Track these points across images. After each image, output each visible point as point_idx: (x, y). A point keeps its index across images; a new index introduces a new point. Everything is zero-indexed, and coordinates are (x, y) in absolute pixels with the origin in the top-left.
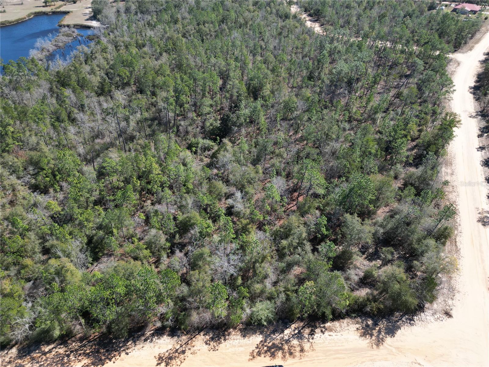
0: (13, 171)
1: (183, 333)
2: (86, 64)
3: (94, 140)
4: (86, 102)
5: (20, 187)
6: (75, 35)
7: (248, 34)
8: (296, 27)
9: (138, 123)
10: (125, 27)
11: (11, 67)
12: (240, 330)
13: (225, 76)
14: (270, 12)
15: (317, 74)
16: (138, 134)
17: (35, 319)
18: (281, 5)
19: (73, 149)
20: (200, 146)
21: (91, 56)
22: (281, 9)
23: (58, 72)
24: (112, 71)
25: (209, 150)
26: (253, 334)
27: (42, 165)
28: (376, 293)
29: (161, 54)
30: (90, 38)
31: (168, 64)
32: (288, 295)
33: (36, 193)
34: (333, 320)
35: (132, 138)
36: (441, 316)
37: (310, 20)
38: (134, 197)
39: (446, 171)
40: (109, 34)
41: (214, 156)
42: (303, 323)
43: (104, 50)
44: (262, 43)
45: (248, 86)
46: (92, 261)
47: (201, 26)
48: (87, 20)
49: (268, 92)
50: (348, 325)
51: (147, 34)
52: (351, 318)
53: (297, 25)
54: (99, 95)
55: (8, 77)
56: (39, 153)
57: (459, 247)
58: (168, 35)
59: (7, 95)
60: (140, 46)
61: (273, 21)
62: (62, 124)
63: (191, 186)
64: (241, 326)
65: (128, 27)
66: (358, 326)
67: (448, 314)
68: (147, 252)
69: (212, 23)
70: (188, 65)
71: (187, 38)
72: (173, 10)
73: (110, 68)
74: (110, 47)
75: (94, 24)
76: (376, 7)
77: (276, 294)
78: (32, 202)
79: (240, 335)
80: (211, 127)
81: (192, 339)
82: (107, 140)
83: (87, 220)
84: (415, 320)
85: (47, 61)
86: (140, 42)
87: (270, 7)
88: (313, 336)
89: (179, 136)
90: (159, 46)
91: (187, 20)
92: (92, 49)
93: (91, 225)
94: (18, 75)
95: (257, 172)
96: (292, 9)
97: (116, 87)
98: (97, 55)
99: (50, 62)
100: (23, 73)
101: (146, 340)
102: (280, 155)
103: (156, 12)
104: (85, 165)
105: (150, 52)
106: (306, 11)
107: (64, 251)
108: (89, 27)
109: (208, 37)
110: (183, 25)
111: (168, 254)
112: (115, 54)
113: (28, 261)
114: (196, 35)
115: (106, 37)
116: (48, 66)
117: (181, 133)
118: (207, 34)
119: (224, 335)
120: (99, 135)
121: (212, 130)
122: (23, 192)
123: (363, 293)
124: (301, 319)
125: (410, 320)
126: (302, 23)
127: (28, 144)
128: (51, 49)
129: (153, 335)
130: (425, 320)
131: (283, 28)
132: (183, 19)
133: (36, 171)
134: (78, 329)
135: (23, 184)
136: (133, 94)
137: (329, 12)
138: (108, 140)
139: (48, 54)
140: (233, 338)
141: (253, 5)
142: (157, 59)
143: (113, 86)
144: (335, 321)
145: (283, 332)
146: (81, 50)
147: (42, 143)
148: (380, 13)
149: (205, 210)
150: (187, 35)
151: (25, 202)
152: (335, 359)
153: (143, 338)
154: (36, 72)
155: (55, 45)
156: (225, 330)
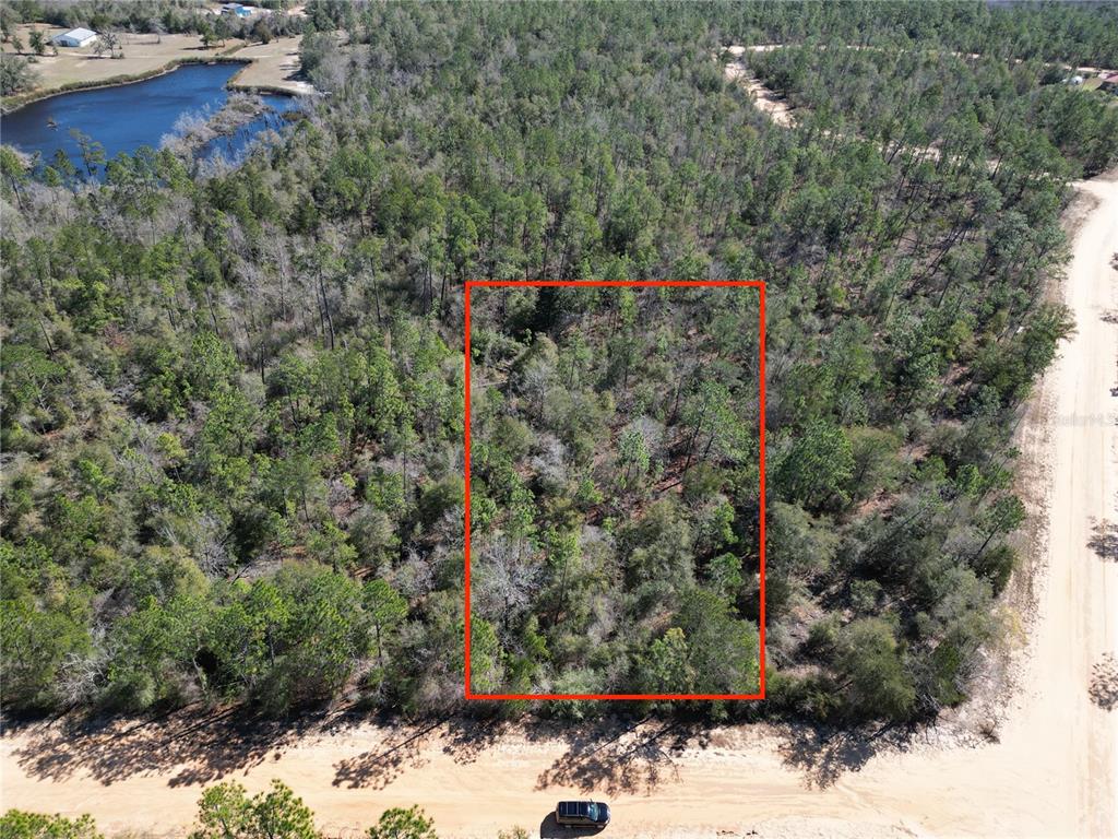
0: (99, 373)
1: (405, 720)
2: (274, 168)
3: (271, 323)
4: (264, 243)
5: (110, 407)
6: (258, 109)
7: (624, 120)
8: (732, 110)
9: (366, 294)
10: (363, 98)
11: (121, 167)
12: (527, 725)
13: (560, 205)
14: (678, 76)
15: (762, 210)
16: (363, 315)
17: (108, 663)
18: (704, 62)
19: (227, 339)
20: (490, 346)
21: (287, 153)
22: (702, 70)
23: (213, 182)
24: (324, 185)
25: (509, 357)
26: (552, 736)
27: (161, 363)
28: (832, 676)
29: (432, 155)
30: (288, 118)
31: (444, 175)
32: (635, 662)
33: (139, 419)
34: (728, 723)
35: (350, 322)
36: (973, 737)
37: (766, 97)
38: (339, 442)
39: (1032, 432)
40: (329, 111)
41: (517, 367)
42: (661, 725)
43: (314, 142)
44: (651, 141)
45: (608, 227)
46: (237, 562)
47: (525, 102)
48: (288, 79)
49: (648, 243)
50: (761, 737)
51: (407, 113)
52: (770, 722)
53: (734, 105)
54: (290, 231)
55: (112, 188)
56: (156, 341)
57: (1036, 597)
58: (451, 115)
59: (104, 224)
60: (389, 137)
61: (682, 95)
62: (210, 288)
63: (459, 427)
64: (528, 718)
65: (370, 98)
66: (781, 740)
67: (989, 735)
68: (349, 551)
69: (549, 93)
70: (486, 180)
71: (491, 124)
72: (468, 65)
73: (323, 179)
74: (328, 138)
75: (301, 87)
76: (920, 72)
77: (609, 657)
78: (131, 438)
79: (524, 736)
80: (518, 310)
81: (422, 734)
82: (298, 323)
83: (236, 479)
84: (913, 740)
85: (196, 158)
86: (392, 128)
87: (680, 66)
88: (681, 751)
89: (449, 325)
90: (430, 138)
91: (496, 87)
92: (288, 137)
93: (242, 490)
94: (132, 182)
95: (604, 407)
96: (728, 70)
97: (328, 217)
98: (298, 151)
99: (200, 162)
100: (142, 180)
101: (324, 729)
102: (657, 376)
103: (433, 67)
104: (247, 372)
105: (408, 149)
106: (759, 76)
107: (177, 533)
108: (288, 95)
109: (537, 122)
110: (486, 96)
111: (394, 560)
112: (336, 149)
113: (105, 551)
114: (511, 117)
115: (321, 116)
116: (196, 169)
117: (453, 318)
118: (536, 118)
119: (490, 733)
120: (284, 312)
121: (520, 314)
122: (115, 415)
123: (802, 673)
124: (659, 715)
125: (902, 739)
126: (744, 100)
127: (136, 321)
128: (205, 137)
129: (341, 720)
130: (935, 742)
131: (703, 109)
132: (489, 83)
133: (146, 376)
134: (193, 693)
135: (116, 399)
136: (363, 234)
137: (810, 80)
138: (301, 324)
139: (198, 145)
140: (508, 740)
141: (644, 61)
142: (421, 165)
143: (324, 216)
144: (732, 727)
145: (616, 736)
146: (266, 139)
147: (165, 320)
148: (926, 85)
149: (485, 478)
150: (493, 118)
151: (116, 437)
152: (721, 802)
153: (321, 723)
154: (169, 180)
155: (215, 129)
156: (494, 724)
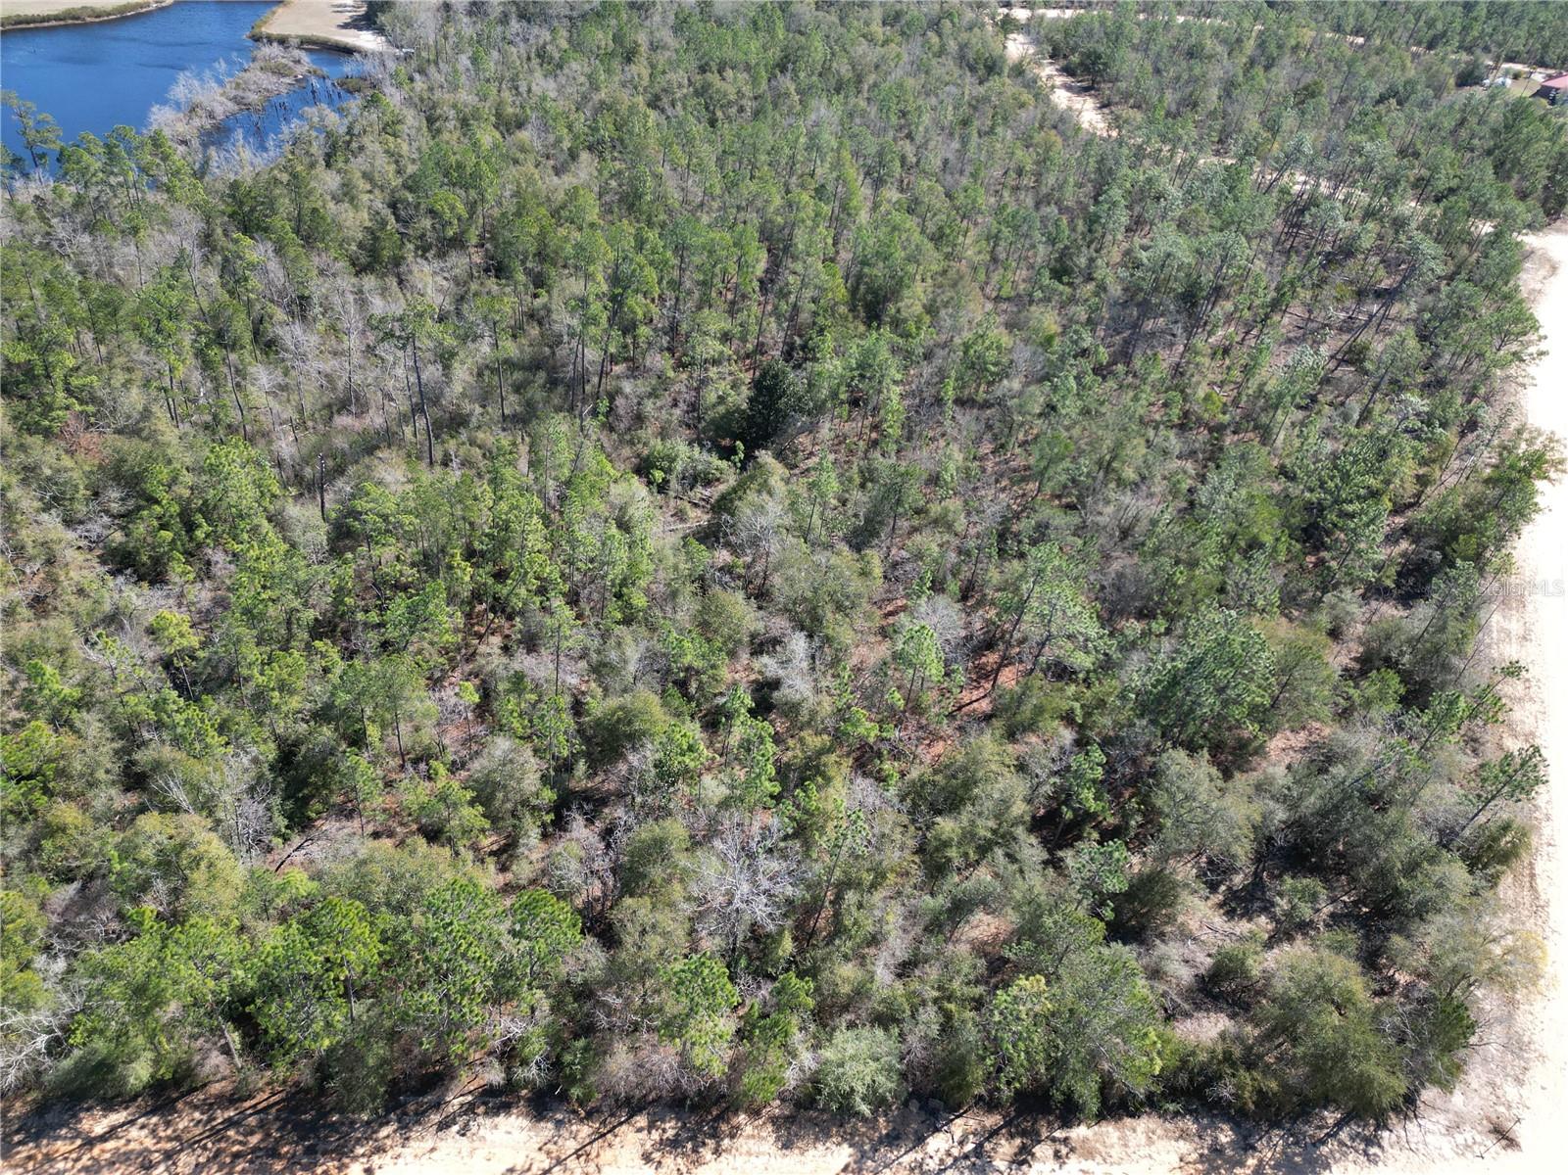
0: (54, 498)
1: (575, 1112)
2: (328, 165)
3: (331, 418)
4: (317, 288)
5: (70, 554)
6: (300, 71)
7: (863, 114)
8: (1022, 106)
9: (480, 375)
10: (464, 60)
11: (86, 157)
12: (773, 1120)
13: (779, 245)
14: (936, 48)
15: (1082, 261)
16: (478, 410)
17: (72, 1015)
18: (976, 29)
19: (261, 443)
20: (679, 466)
21: (349, 143)
22: (974, 41)
23: (234, 186)
24: (410, 197)
25: (708, 483)
26: (817, 1139)
27: (152, 486)
28: (1251, 1031)
29: (573, 156)
30: (349, 87)
31: (597, 189)
32: (948, 1016)
33: (121, 579)
34: (1101, 1117)
35: (456, 422)
36: (1478, 1138)
37: (1068, 88)
38: (448, 621)
39: (1506, 625)
40: (411, 79)
41: (723, 505)
42: (993, 1119)
43: (390, 128)
44: (909, 149)
45: (856, 282)
46: (287, 827)
47: (713, 78)
48: (345, 26)
49: (918, 309)
50: (1150, 1141)
51: (534, 88)
52: (1163, 1115)
53: (1026, 97)
54: (360, 269)
55: (73, 189)
56: (147, 446)
57: (1543, 897)
58: (602, 95)
59: (61, 246)
60: (508, 125)
61: (947, 78)
62: (233, 357)
63: (639, 600)
64: (776, 1108)
65: (474, 60)
66: (1184, 1147)
67: (1502, 1134)
68: (472, 815)
69: (748, 68)
70: (660, 198)
71: (663, 111)
72: (625, 17)
73: (406, 187)
74: (412, 120)
75: (367, 40)
76: (1287, 60)
77: (907, 1007)
78: (107, 607)
79: (772, 1139)
80: (721, 409)
81: (603, 1135)
82: (375, 420)
83: (283, 687)
84: (1385, 1143)
85: (205, 146)
86: (510, 110)
87: (940, 35)
88: (1026, 1168)
89: (612, 429)
90: (570, 128)
91: (667, 54)
92: (350, 118)
93: (295, 703)
94: (103, 182)
95: (864, 573)
96: (1010, 44)
97: (417, 248)
98: (366, 140)
99: (212, 151)
100: (121, 179)
101: (443, 1126)
102: (942, 523)
103: (571, 18)
104: (296, 498)
105: (538, 145)
106: (1054, 56)
107: (194, 789)
108: (348, 51)
109: (733, 110)
110: (653, 66)
111: (544, 825)
112: (425, 141)
113: (67, 813)
114: (693, 102)
115: (399, 86)
116: (206, 163)
117: (618, 418)
118: (730, 104)
119: (715, 1135)
120: (349, 401)
121: (723, 417)
122: (80, 569)
123: (1208, 1029)
124: (990, 1104)
125: (1369, 1141)
126: (1041, 96)
127: (114, 411)
128: (219, 111)
129: (469, 1109)
130: (1421, 1146)
131: (976, 105)
132: (654, 47)
133: (131, 503)
134: (217, 1066)
135: (83, 543)
136: (471, 276)
137: (1129, 63)
138: (379, 421)
139: (208, 124)
140: (745, 1149)
141: (884, 24)
142: (558, 171)
143: (411, 246)
144: (1104, 1123)
145: (920, 1140)
146: (316, 119)
147: (160, 412)
148: (1299, 80)
149: (682, 685)
150: (665, 102)
151: (83, 606)
153: (435, 1118)
154: (165, 179)
155: (235, 100)
156: (720, 1118)
